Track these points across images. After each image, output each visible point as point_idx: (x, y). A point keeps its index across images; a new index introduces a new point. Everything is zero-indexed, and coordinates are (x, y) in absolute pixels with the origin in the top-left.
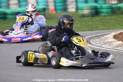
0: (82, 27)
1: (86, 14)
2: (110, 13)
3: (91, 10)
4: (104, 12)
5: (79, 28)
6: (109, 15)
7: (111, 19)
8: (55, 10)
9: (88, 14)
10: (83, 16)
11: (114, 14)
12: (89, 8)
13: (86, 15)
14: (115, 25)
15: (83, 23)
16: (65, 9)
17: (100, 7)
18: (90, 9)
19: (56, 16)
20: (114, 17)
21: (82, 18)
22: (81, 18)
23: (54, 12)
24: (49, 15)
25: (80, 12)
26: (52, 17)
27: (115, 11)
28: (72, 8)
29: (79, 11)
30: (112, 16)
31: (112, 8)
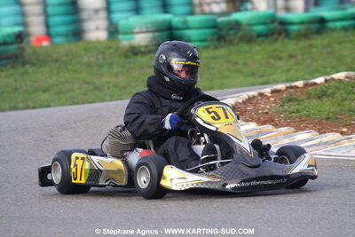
0: (133, 84)
1: (140, 47)
2: (212, 40)
3: (157, 34)
4: (193, 38)
5: (125, 88)
6: (207, 47)
7: (213, 58)
8: (49, 36)
9: (146, 46)
10: (134, 51)
11: (222, 43)
12: (150, 29)
13: (143, 49)
14: (227, 73)
15: (136, 74)
16: (77, 33)
17: (180, 25)
18: (153, 32)
19: (54, 56)
20: (222, 52)
21: (132, 59)
22: (126, 57)
23: (45, 44)
24: (35, 53)
25: (125, 41)
26: (42, 57)
27: (224, 33)
28: (98, 28)
29: (121, 37)
30: (216, 48)
31: (214, 26)
